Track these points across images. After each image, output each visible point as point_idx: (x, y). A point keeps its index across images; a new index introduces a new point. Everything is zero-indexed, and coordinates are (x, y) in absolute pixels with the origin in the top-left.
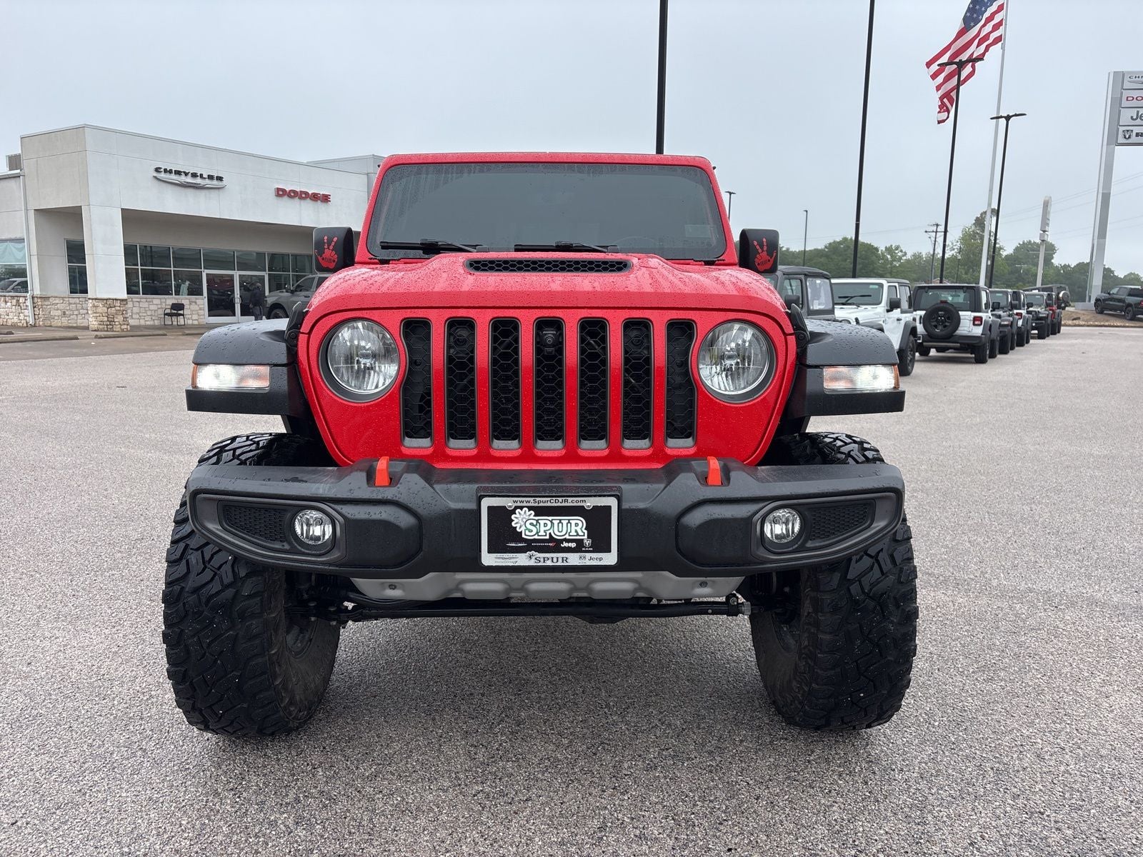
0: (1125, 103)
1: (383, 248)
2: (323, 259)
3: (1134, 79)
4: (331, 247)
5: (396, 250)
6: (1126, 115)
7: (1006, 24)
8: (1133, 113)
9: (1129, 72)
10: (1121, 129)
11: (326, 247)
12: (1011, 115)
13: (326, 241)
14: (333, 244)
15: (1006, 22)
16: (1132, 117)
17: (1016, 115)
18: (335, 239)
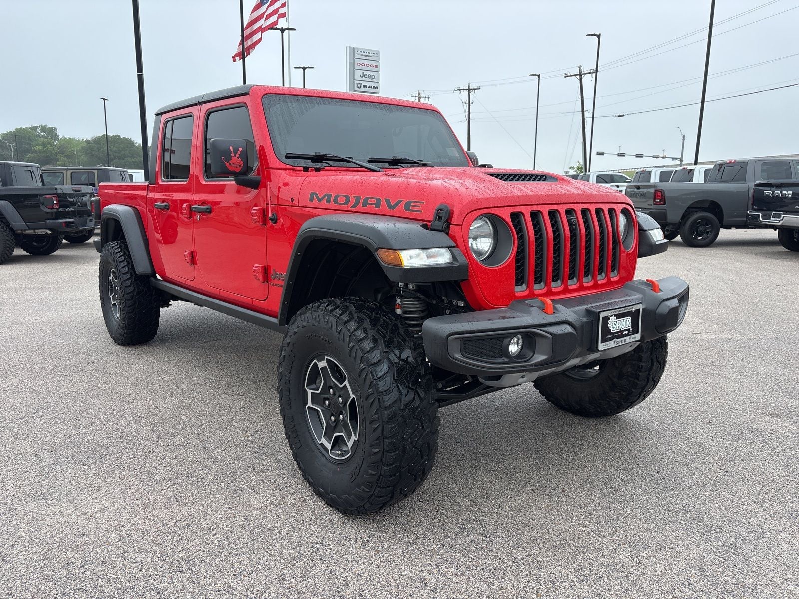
0: (356, 67)
1: (287, 157)
2: (230, 164)
3: (359, 53)
4: (237, 155)
5: (298, 160)
6: (358, 74)
7: (288, 6)
8: (360, 73)
9: (357, 49)
10: (356, 82)
11: (233, 155)
12: (305, 67)
13: (232, 150)
14: (239, 153)
15: (288, 4)
16: (360, 76)
17: (308, 68)
18: (240, 149)
